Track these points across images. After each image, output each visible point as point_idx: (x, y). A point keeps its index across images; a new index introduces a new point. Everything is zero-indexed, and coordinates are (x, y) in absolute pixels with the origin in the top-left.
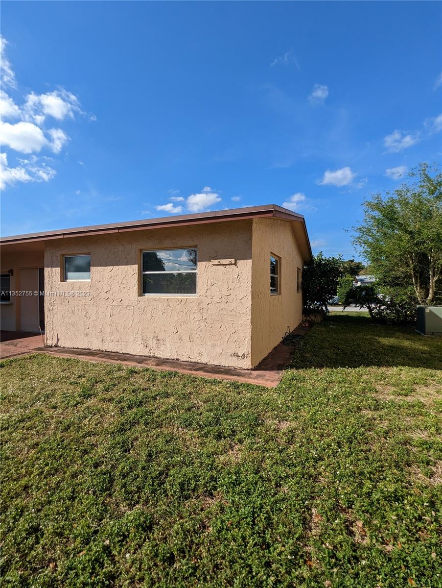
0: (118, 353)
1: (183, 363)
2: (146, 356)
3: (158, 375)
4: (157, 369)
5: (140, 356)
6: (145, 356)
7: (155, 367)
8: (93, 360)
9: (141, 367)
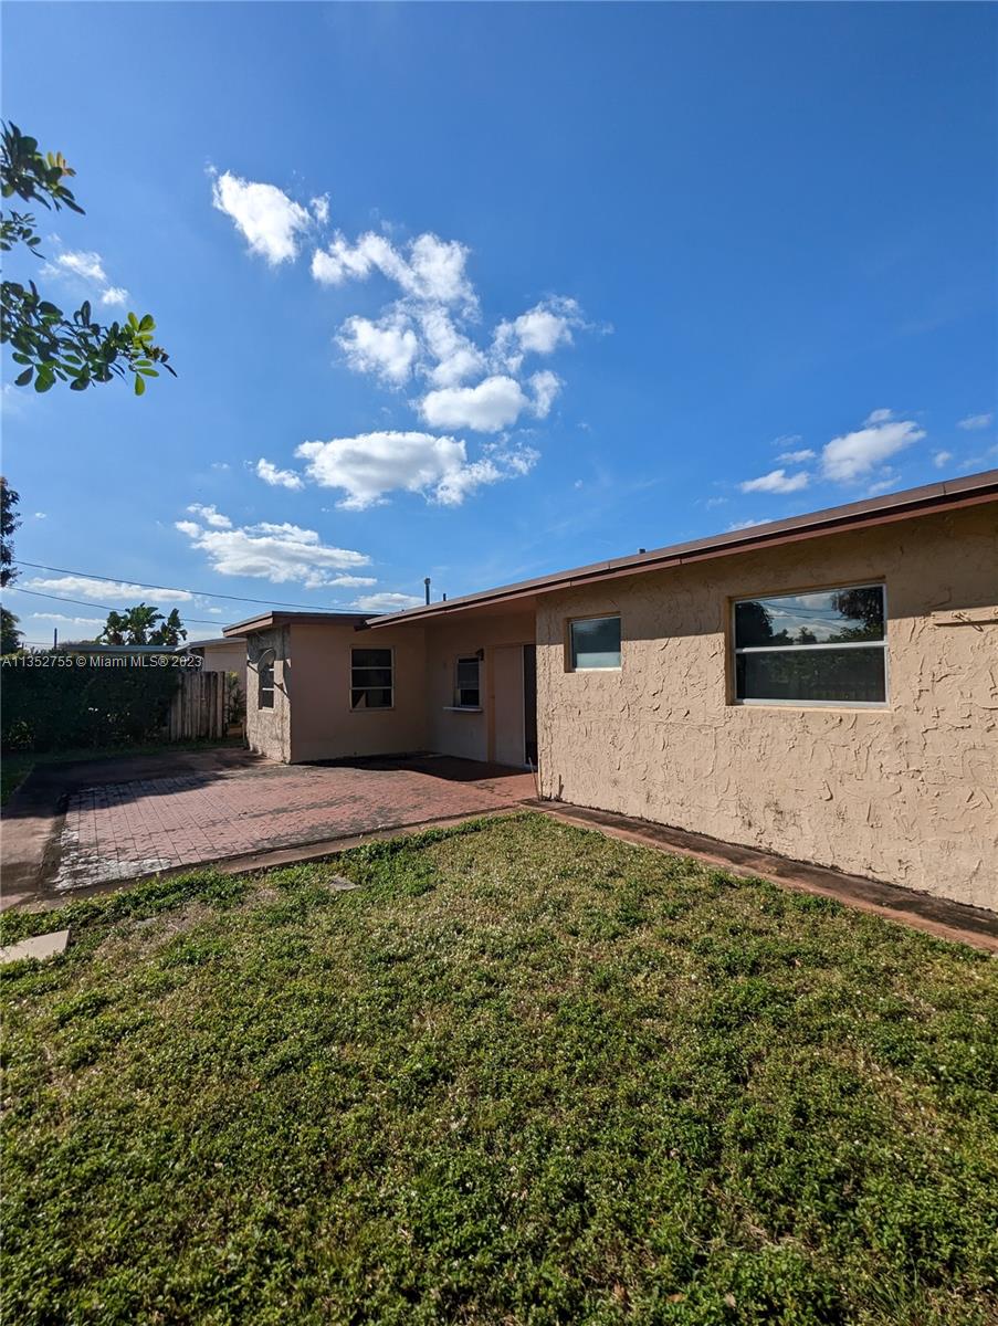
0: (681, 829)
1: (851, 879)
2: (750, 848)
3: (787, 901)
4: (782, 884)
5: (735, 844)
6: (746, 847)
7: (775, 878)
8: (633, 840)
9: (741, 874)
